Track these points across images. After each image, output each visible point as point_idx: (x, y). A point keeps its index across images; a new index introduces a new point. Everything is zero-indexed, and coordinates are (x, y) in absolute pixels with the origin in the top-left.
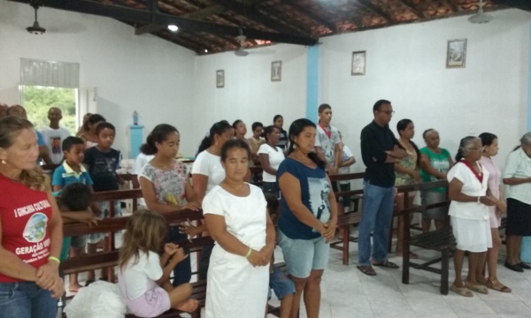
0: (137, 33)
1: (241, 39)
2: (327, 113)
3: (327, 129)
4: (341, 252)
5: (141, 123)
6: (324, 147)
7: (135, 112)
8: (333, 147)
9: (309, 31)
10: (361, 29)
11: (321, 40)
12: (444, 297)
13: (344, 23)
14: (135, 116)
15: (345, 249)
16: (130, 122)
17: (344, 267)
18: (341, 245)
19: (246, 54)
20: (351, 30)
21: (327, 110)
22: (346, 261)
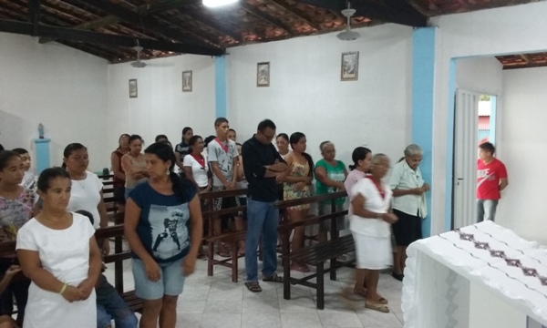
0: (41, 42)
1: (138, 49)
2: (225, 127)
3: (224, 143)
4: (231, 269)
5: (46, 136)
6: (220, 163)
7: (41, 125)
8: (231, 161)
9: (216, 41)
10: (265, 40)
11: (228, 50)
12: (320, 311)
13: (249, 34)
14: (41, 129)
15: (235, 267)
16: (36, 136)
17: (233, 284)
18: (230, 262)
19: (143, 65)
20: (257, 41)
21: (224, 124)
22: (235, 279)
